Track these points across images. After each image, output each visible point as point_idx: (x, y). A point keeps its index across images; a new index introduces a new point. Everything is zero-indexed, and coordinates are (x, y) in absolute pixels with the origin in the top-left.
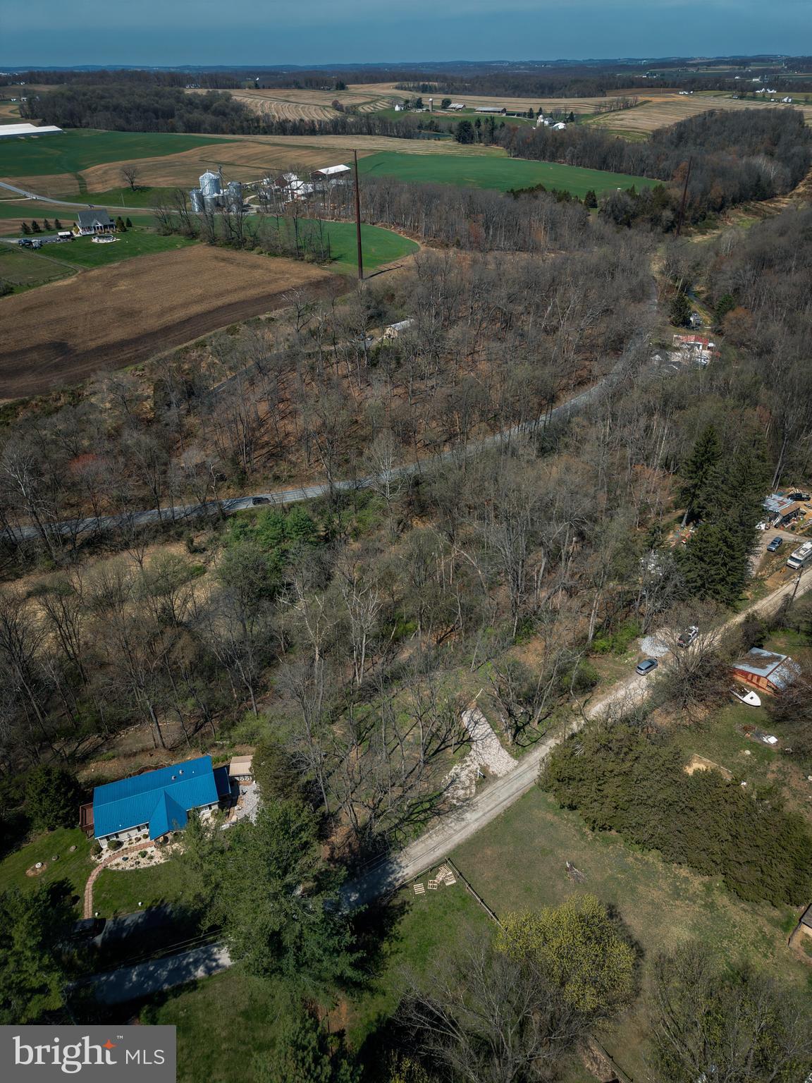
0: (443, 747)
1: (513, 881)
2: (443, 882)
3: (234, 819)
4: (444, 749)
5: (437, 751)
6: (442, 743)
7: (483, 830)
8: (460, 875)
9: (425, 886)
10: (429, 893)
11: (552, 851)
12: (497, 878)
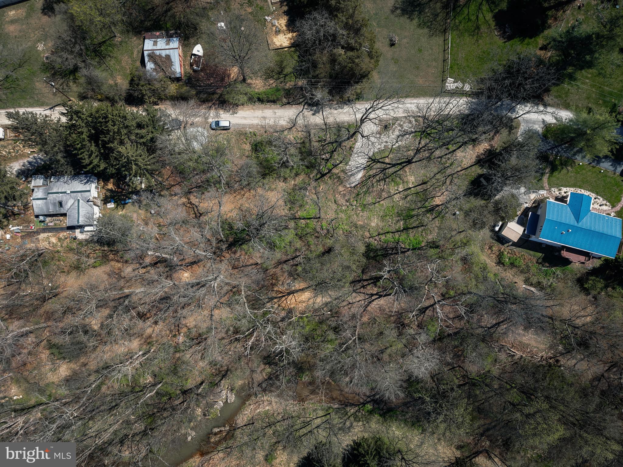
0: (388, 166)
1: (423, 59)
2: (454, 82)
3: (533, 196)
4: (389, 164)
5: (394, 165)
6: (386, 169)
7: (413, 97)
8: (444, 81)
9: (463, 86)
10: (464, 82)
11: (393, 59)
12: (428, 66)
